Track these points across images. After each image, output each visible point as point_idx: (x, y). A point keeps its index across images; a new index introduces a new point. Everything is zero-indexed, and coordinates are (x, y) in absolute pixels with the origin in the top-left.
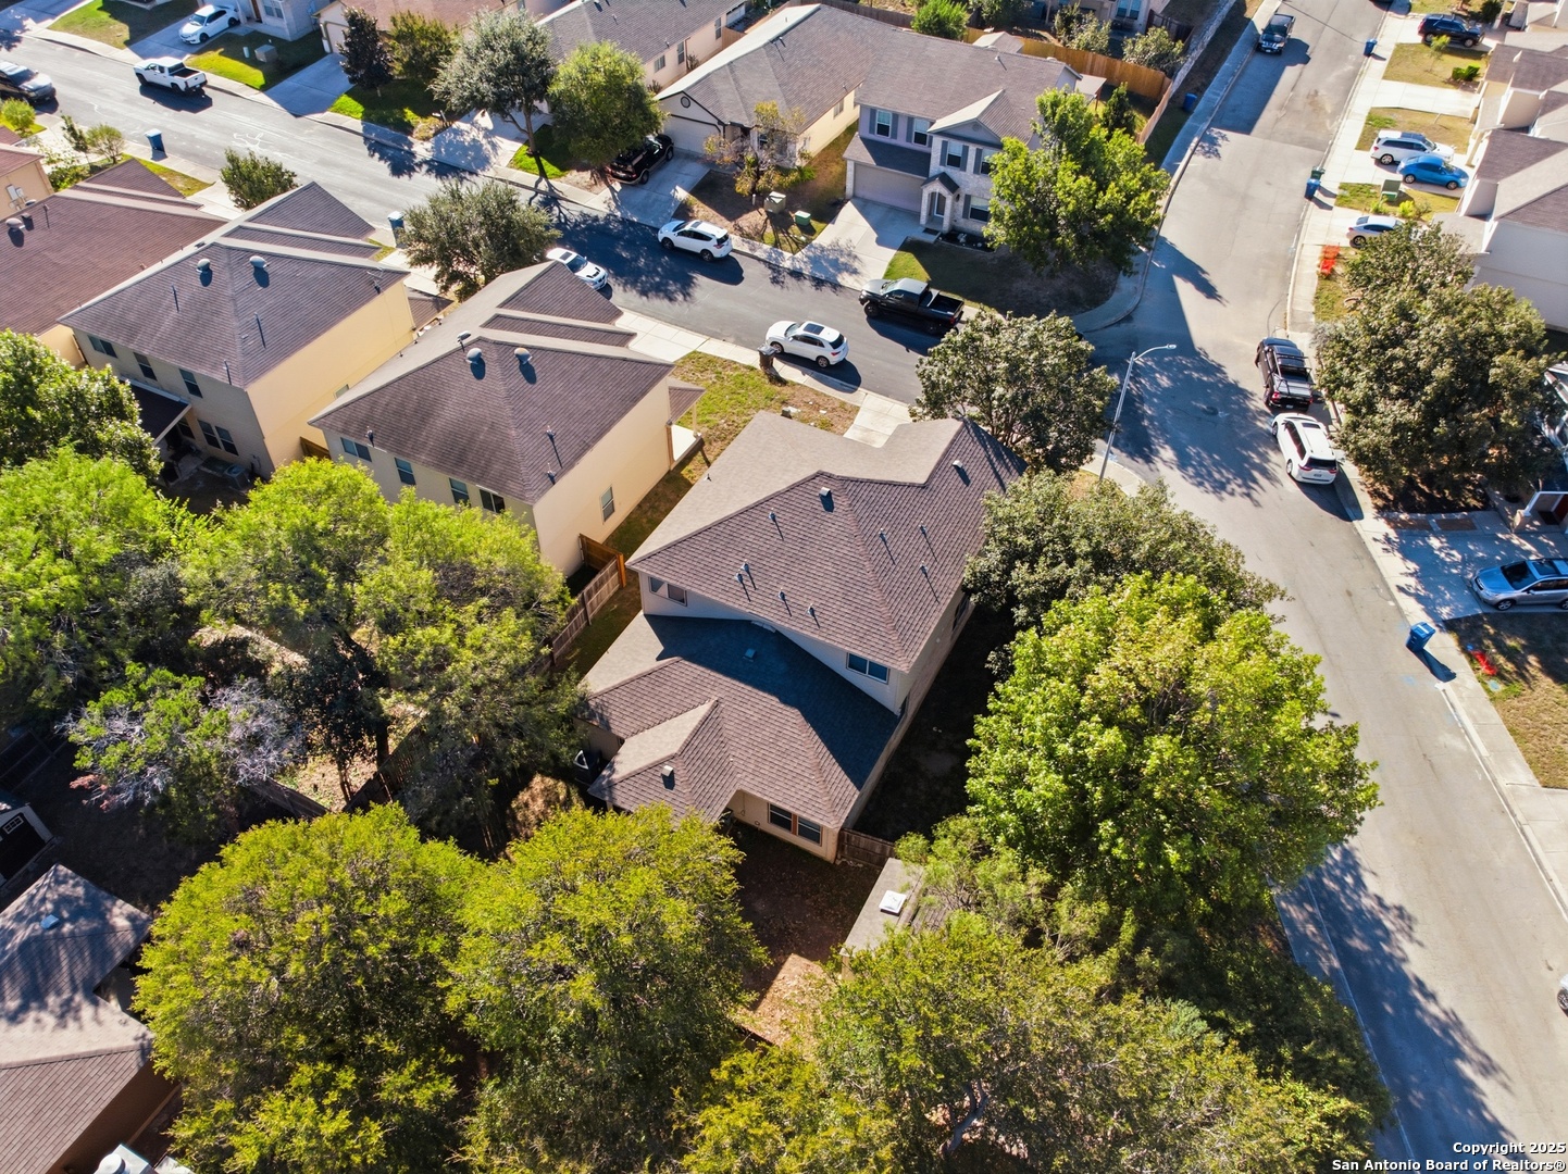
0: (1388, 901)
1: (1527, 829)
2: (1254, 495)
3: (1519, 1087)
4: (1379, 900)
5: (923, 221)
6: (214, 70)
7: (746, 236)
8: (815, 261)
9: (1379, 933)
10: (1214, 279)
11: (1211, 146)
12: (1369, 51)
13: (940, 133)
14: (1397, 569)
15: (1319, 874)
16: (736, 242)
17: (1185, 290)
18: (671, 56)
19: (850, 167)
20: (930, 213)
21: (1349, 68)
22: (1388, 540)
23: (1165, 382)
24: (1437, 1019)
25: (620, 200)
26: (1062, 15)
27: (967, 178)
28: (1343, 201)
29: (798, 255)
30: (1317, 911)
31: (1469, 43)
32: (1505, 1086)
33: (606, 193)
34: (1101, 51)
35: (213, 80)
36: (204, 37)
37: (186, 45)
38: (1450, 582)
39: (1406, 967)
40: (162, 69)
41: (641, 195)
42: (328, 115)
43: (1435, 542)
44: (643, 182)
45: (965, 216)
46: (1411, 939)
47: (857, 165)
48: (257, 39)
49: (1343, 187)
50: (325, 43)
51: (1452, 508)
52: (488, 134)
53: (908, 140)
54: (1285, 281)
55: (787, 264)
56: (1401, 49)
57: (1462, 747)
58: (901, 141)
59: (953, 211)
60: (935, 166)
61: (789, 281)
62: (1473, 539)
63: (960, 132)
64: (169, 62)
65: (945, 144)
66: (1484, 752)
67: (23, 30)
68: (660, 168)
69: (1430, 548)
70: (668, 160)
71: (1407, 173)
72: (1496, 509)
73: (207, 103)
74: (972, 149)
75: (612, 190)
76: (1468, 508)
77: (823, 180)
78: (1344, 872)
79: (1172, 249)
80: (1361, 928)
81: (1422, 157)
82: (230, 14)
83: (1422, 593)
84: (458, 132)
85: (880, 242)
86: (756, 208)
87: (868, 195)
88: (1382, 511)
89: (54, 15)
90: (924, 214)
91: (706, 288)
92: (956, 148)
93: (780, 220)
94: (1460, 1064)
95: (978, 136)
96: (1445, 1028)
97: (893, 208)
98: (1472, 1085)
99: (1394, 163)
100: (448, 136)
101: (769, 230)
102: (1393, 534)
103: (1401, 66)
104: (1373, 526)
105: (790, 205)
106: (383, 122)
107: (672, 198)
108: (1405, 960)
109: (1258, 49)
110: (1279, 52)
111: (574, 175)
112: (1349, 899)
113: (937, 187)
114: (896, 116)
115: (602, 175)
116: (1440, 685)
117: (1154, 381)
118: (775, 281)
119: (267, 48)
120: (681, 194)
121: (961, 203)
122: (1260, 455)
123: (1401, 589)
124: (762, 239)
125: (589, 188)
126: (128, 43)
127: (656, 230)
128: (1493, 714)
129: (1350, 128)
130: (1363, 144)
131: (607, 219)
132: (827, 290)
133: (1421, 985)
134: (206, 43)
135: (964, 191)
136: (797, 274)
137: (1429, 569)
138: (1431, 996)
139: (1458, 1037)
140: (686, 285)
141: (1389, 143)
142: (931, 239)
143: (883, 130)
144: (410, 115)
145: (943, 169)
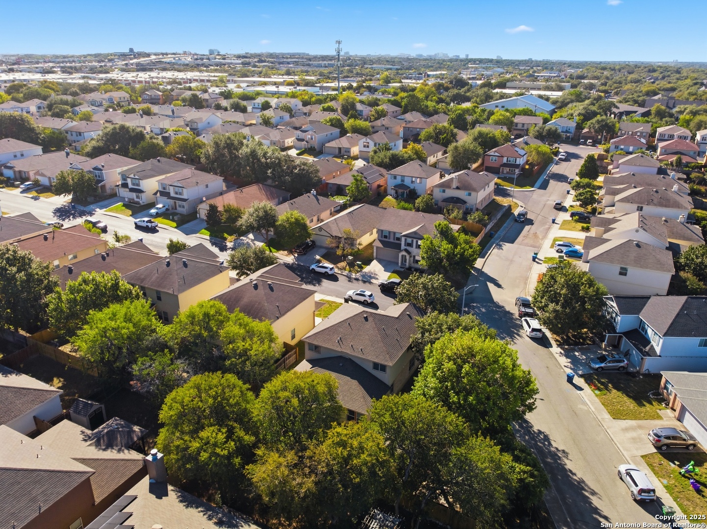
0: (560, 449)
1: (608, 430)
2: (515, 341)
3: (604, 498)
4: (557, 449)
5: (400, 265)
6: (160, 222)
7: (340, 269)
8: (363, 276)
9: (557, 457)
10: (500, 283)
11: (500, 247)
12: (554, 221)
13: (404, 236)
14: (564, 361)
15: (536, 442)
16: (336, 270)
17: (491, 286)
18: (315, 219)
19: (375, 248)
20: (402, 262)
21: (547, 226)
22: (561, 353)
23: (484, 310)
24: (576, 480)
25: (297, 259)
26: (447, 209)
27: (414, 250)
28: (545, 262)
29: (358, 274)
30: (535, 451)
31: (587, 219)
32: (600, 498)
33: (293, 257)
34: (460, 219)
35: (160, 225)
36: (157, 213)
37: (151, 216)
38: (582, 364)
39: (566, 467)
40: (144, 221)
41: (304, 257)
42: (198, 235)
43: (577, 354)
44: (305, 254)
45: (414, 262)
46: (568, 459)
47: (377, 248)
48: (174, 214)
49: (545, 258)
50: (198, 215)
51: (583, 344)
52: (252, 240)
53: (394, 240)
54: (526, 284)
55: (354, 277)
56: (565, 221)
57: (586, 408)
58: (392, 240)
59: (410, 261)
60: (403, 247)
61: (354, 281)
62: (589, 353)
63: (410, 236)
64: (146, 219)
65: (406, 240)
66: (594, 410)
67: (95, 211)
68: (311, 250)
69: (576, 355)
70: (313, 248)
71: (566, 253)
72: (597, 344)
73: (158, 231)
74: (415, 241)
75: (295, 256)
76: (588, 344)
77: (366, 254)
78: (545, 441)
79: (486, 275)
80: (550, 456)
81: (570, 249)
82: (167, 207)
83: (573, 367)
84: (242, 240)
85: (385, 271)
86: (343, 261)
87: (381, 257)
88: (558, 346)
89: (106, 208)
90: (400, 262)
91: (326, 283)
92: (409, 240)
93: (351, 265)
94: (583, 492)
95: (416, 236)
96: (579, 483)
97: (390, 261)
98: (589, 498)
99: (562, 252)
100: (239, 241)
101: (348, 267)
102: (562, 352)
103: (564, 225)
104: (555, 349)
105: (355, 260)
106: (216, 237)
107: (315, 258)
108: (566, 464)
109: (516, 221)
110: (523, 222)
111: (281, 252)
112: (546, 448)
113: (404, 253)
114: (390, 232)
115: (291, 252)
116: (579, 392)
117: (480, 310)
118: (349, 281)
119: (179, 216)
120: (318, 257)
121: (412, 258)
122: (517, 330)
123: (565, 366)
124: (345, 270)
125: (287, 255)
126: (131, 215)
127: (309, 267)
128: (597, 400)
129: (548, 242)
130: (552, 246)
131: (293, 264)
132: (367, 284)
133: (571, 471)
134: (158, 215)
135: (413, 254)
136: (357, 279)
137: (575, 362)
138: (575, 474)
139: (583, 485)
140: (319, 282)
141: (559, 245)
142: (403, 270)
143: (386, 237)
144: (226, 235)
145: (405, 247)
